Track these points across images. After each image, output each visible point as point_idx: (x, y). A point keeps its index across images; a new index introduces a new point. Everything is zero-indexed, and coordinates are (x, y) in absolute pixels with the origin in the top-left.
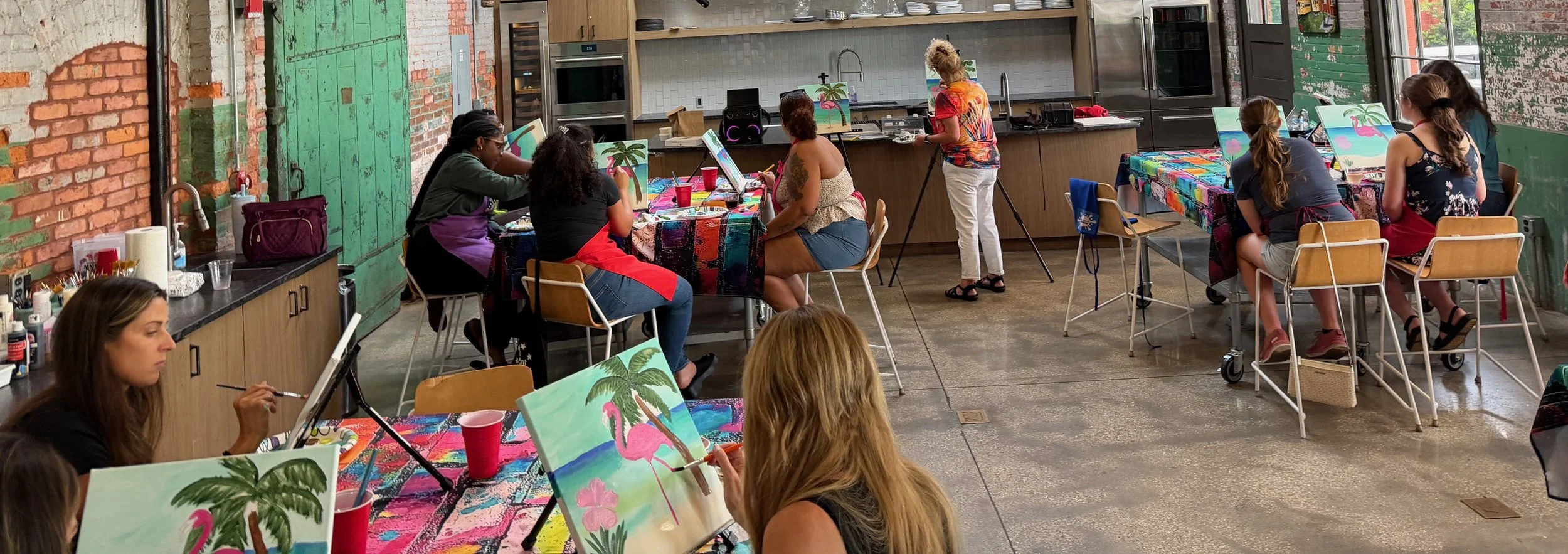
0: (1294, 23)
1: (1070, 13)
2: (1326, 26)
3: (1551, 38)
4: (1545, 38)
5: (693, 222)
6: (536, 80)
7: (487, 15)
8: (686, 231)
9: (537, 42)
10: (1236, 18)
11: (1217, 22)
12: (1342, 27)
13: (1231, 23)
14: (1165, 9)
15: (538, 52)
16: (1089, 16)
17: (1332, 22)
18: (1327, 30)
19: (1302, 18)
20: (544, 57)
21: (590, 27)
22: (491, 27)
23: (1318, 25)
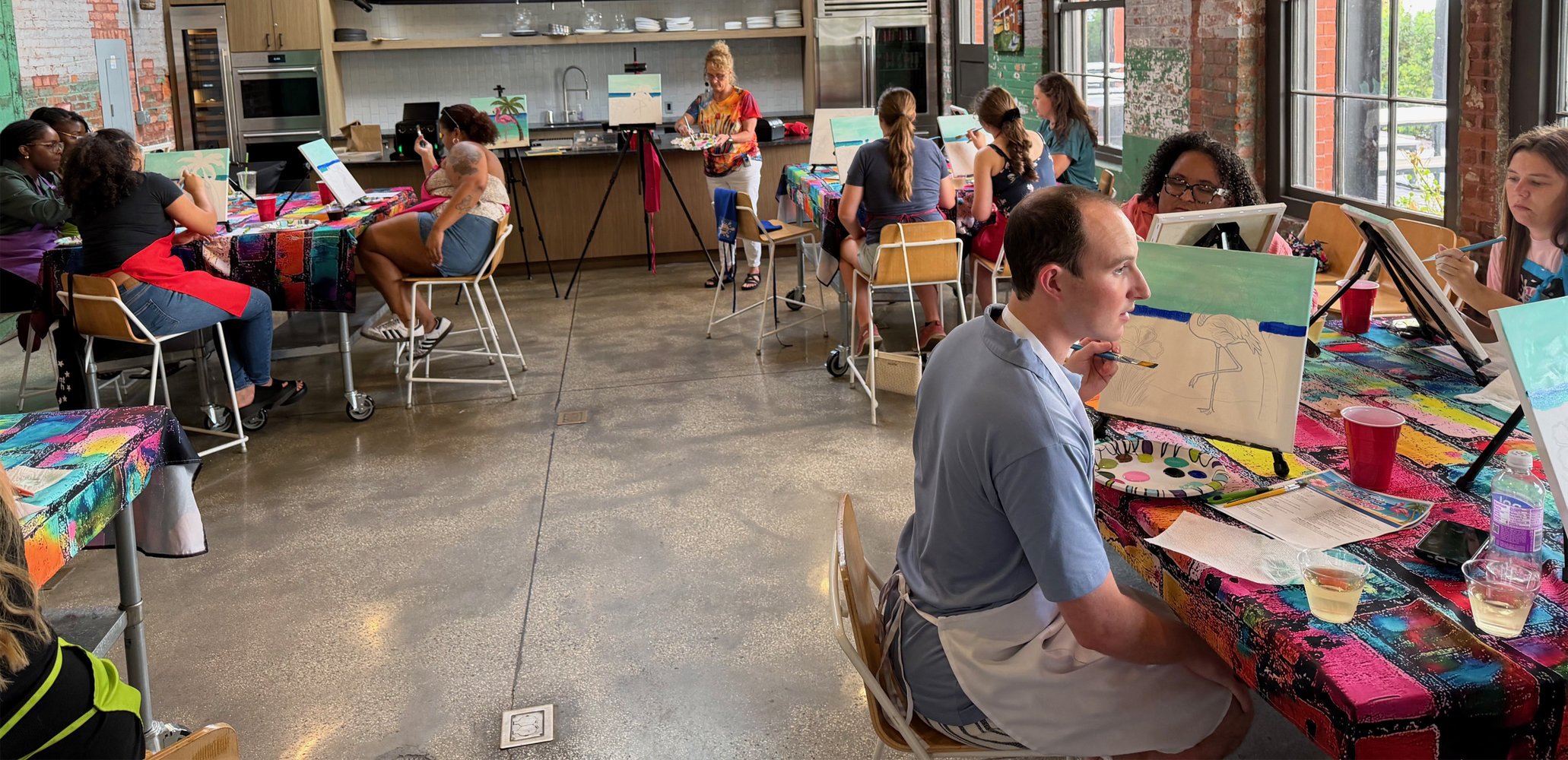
0: (991, 44)
1: (799, 33)
2: (1013, 44)
3: (1174, 53)
4: (1170, 52)
5: (273, 235)
6: (218, 92)
7: (152, 21)
8: (266, 245)
9: (216, 51)
10: (951, 38)
11: (934, 42)
12: (1026, 45)
13: (946, 43)
14: (887, 29)
15: (217, 62)
16: (814, 36)
17: (1017, 40)
18: (1014, 48)
19: (997, 36)
20: (225, 67)
21: (277, 36)
22: (161, 32)
23: (1008, 43)
